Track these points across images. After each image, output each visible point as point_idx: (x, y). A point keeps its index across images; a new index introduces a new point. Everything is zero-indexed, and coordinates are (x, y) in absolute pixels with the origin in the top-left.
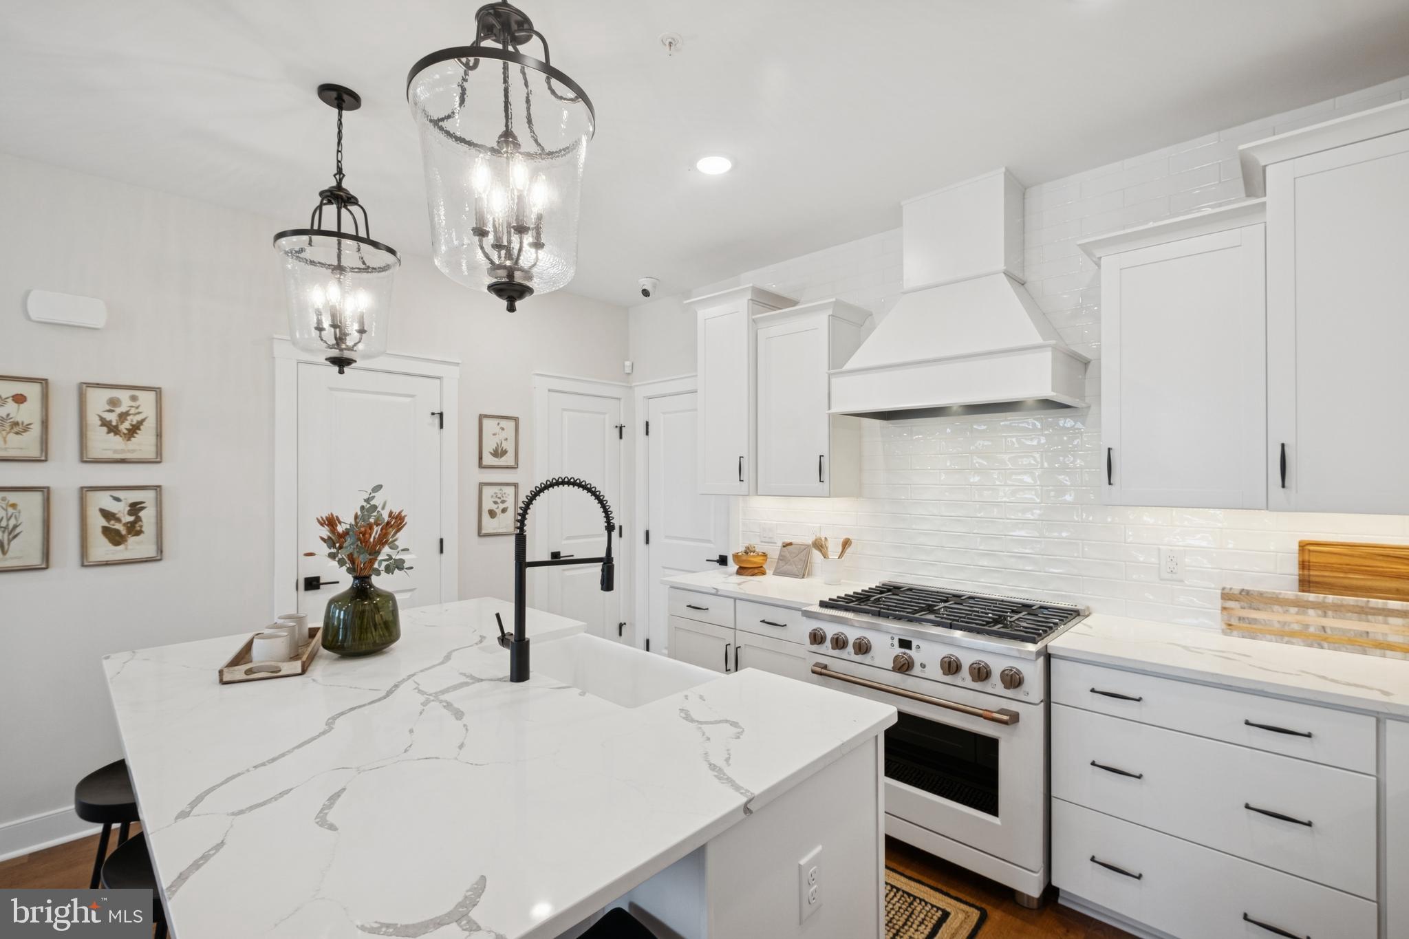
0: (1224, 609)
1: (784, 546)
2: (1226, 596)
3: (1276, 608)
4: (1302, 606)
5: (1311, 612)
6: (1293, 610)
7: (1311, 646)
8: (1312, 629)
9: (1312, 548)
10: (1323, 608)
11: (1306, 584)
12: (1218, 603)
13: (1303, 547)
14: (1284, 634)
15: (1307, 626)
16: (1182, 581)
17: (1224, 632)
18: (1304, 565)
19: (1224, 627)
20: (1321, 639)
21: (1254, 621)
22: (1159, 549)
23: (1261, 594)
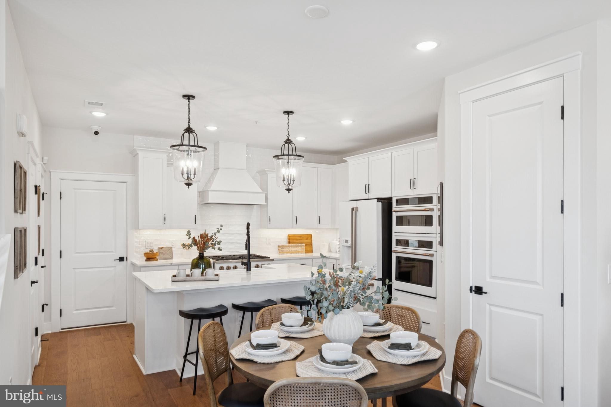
0: (279, 249)
1: (160, 249)
2: (279, 247)
3: (286, 248)
4: (289, 247)
5: (290, 248)
6: (288, 248)
7: (290, 254)
8: (291, 251)
9: (290, 236)
10: (292, 247)
11: (289, 242)
12: (278, 248)
13: (288, 235)
14: (287, 253)
15: (290, 250)
16: (270, 245)
17: (279, 254)
18: (289, 239)
19: (279, 253)
20: (292, 252)
21: (283, 251)
22: (267, 238)
23: (284, 245)
